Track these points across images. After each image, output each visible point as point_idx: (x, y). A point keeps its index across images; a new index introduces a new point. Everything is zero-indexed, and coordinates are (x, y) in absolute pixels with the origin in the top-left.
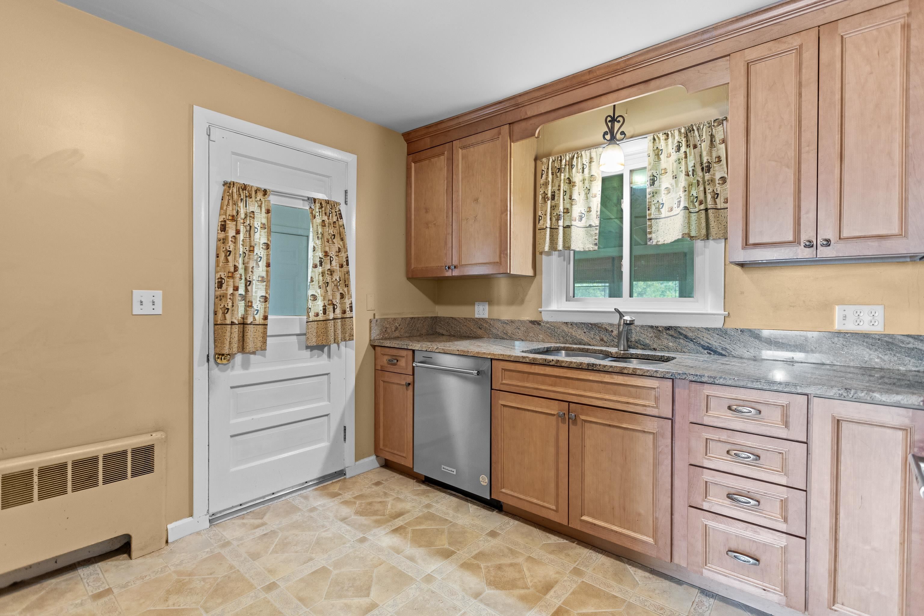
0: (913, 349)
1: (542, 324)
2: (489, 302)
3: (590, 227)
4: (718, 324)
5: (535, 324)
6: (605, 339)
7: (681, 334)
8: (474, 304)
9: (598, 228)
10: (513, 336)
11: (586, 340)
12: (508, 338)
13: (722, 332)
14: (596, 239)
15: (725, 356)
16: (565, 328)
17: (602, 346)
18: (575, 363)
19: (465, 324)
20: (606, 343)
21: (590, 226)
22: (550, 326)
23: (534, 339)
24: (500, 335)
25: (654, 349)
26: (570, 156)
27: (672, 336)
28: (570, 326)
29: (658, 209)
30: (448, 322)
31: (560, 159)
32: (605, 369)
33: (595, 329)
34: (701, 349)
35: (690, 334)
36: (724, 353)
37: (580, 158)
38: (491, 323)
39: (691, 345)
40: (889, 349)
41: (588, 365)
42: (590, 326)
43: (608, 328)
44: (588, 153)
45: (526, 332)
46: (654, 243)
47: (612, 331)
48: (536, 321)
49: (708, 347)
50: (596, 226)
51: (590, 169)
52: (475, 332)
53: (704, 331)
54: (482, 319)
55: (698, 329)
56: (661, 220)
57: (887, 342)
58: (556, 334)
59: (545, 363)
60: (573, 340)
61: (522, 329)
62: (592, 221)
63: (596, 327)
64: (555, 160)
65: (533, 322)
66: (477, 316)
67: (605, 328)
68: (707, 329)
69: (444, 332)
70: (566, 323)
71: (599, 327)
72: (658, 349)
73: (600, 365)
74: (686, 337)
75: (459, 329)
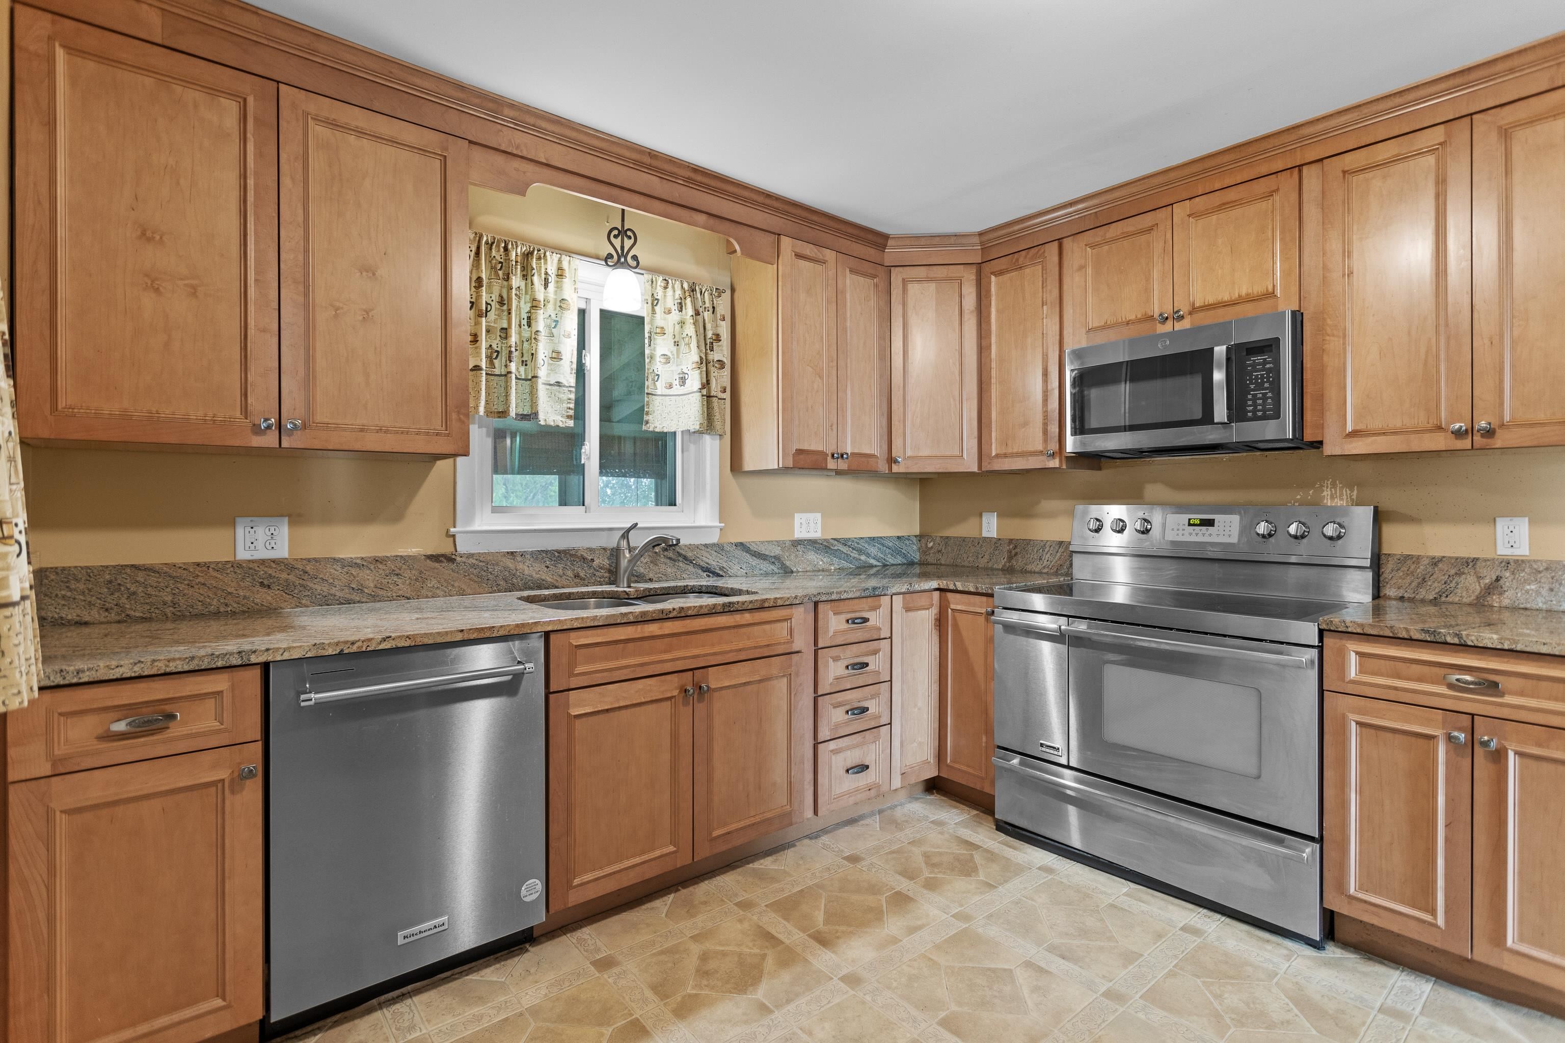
0: (836, 550)
1: (458, 559)
2: (289, 516)
3: (559, 386)
4: (714, 539)
5: (441, 561)
6: (582, 574)
7: (680, 554)
8: (234, 525)
9: (573, 389)
10: (381, 592)
11: (550, 580)
12: (364, 600)
13: (718, 548)
14: (570, 408)
15: (722, 576)
16: (509, 563)
17: (577, 586)
18: (706, 606)
19: (200, 580)
20: (584, 580)
21: (558, 384)
22: (477, 562)
23: (438, 591)
24: (338, 594)
25: (650, 579)
26: (523, 250)
27: (670, 558)
28: (519, 559)
29: (654, 381)
30: (110, 582)
31: (503, 245)
32: (744, 607)
33: (565, 559)
34: (700, 571)
35: (689, 554)
36: (721, 573)
37: (542, 261)
38: (308, 568)
39: (691, 568)
40: (827, 552)
41: (724, 605)
42: (557, 554)
43: (585, 555)
44: (556, 257)
45: (417, 580)
46: (651, 429)
47: (593, 560)
48: (443, 555)
49: (707, 568)
50: (570, 387)
51: (559, 287)
52: (245, 597)
53: (703, 548)
54: (274, 561)
55: (697, 547)
56: (656, 397)
57: (826, 546)
58: (490, 576)
59: (661, 616)
60: (525, 584)
61: (407, 574)
62: (562, 376)
63: (568, 555)
64: (493, 243)
65: (435, 558)
66: (243, 554)
67: (582, 555)
68: (706, 546)
69: (94, 615)
70: (512, 553)
71: (571, 555)
72: (654, 579)
73: (738, 602)
74: (685, 558)
75: (169, 598)
